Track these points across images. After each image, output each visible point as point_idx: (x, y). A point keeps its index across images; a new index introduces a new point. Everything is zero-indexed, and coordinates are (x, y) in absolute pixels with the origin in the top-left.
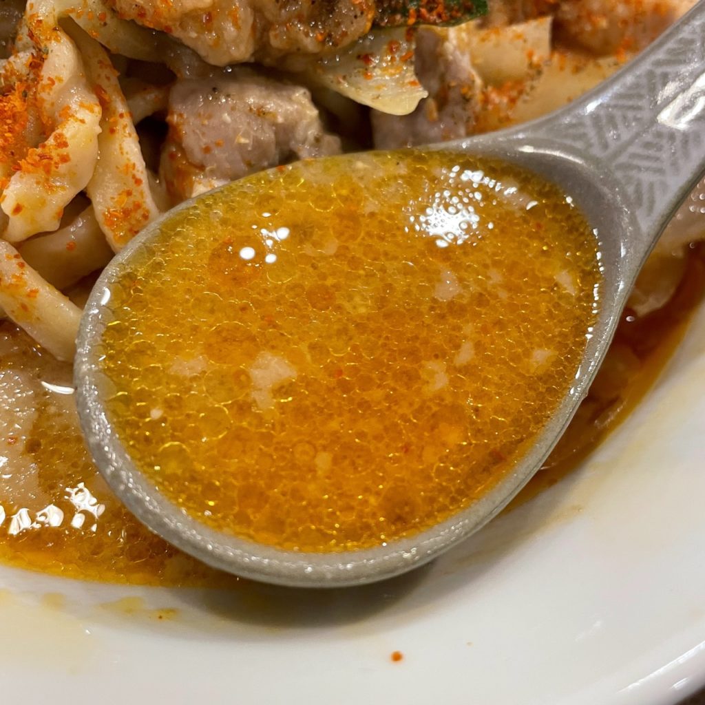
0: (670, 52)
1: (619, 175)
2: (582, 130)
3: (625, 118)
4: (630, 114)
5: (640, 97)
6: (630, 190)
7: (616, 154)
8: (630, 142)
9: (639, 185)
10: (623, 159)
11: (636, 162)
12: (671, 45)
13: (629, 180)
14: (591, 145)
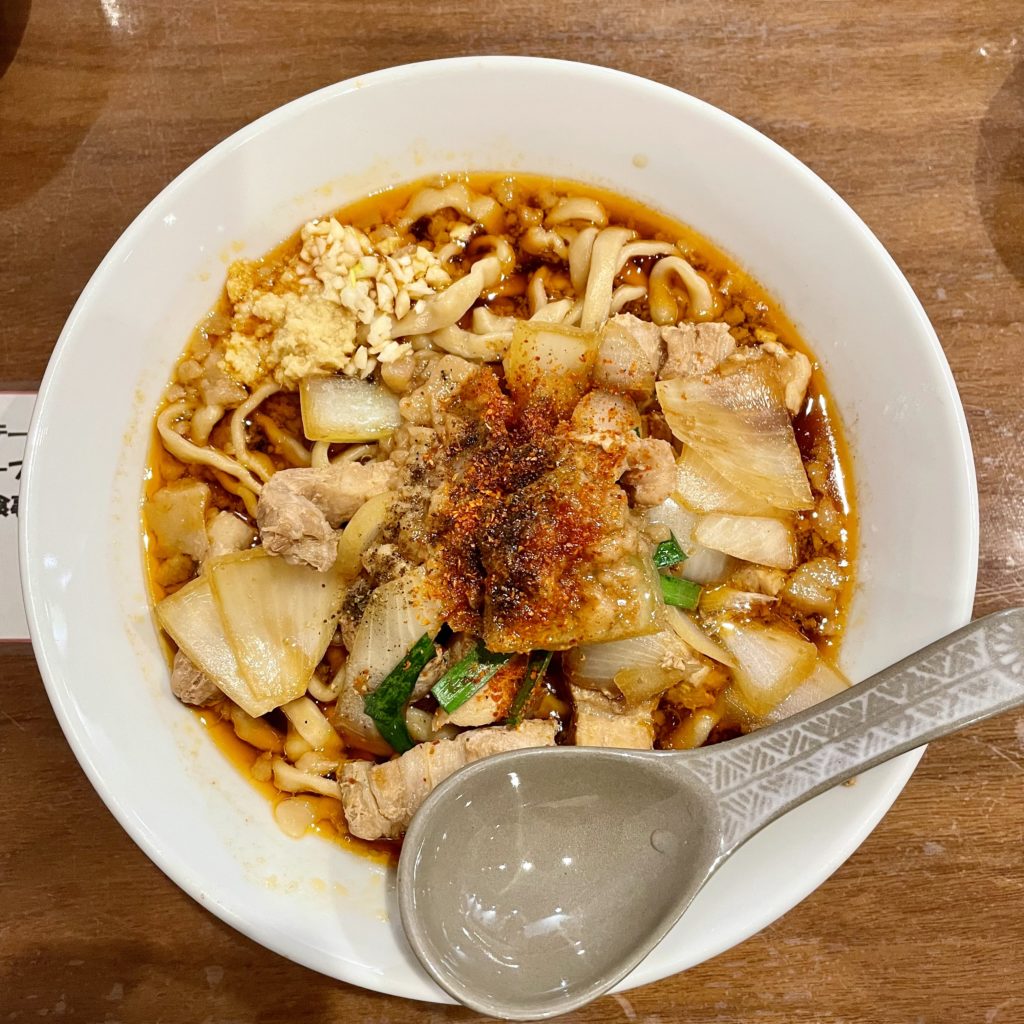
1: (720, 809)
2: (709, 770)
3: (735, 772)
4: (739, 772)
5: (748, 762)
6: (723, 821)
7: (723, 795)
8: (733, 790)
9: (729, 820)
10: (726, 799)
11: (732, 804)
12: (775, 736)
13: (725, 815)
14: (711, 783)
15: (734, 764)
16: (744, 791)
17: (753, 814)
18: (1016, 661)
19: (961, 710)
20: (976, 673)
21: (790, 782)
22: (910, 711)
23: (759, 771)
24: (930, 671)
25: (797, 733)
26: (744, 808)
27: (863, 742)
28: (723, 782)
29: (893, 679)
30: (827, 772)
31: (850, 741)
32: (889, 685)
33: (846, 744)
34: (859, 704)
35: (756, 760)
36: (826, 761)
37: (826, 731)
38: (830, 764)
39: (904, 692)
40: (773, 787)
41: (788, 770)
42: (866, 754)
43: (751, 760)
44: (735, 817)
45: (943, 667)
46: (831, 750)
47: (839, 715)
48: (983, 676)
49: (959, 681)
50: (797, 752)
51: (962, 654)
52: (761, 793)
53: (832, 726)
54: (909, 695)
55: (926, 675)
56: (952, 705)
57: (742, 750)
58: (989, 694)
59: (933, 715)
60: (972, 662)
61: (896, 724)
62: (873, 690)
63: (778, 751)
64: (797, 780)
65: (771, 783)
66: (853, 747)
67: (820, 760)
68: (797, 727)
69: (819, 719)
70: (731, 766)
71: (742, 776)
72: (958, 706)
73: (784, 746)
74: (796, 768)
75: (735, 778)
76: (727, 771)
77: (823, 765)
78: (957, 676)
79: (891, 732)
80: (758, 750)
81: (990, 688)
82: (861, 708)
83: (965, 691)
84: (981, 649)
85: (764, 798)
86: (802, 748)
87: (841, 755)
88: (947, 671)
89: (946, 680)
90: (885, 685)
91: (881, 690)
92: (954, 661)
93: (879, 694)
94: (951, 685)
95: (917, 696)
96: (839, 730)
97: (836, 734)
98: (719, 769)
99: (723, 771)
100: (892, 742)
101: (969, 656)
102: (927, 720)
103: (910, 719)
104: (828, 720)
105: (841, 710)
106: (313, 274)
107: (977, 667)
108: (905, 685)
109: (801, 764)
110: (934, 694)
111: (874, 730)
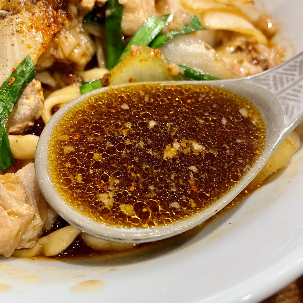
15: (285, 74)
16: (296, 87)
28: (279, 86)
43: (297, 69)
44: (291, 103)
70: (284, 76)
71: (292, 79)
75: (288, 81)
76: (281, 79)
98: (275, 80)
99: (278, 80)
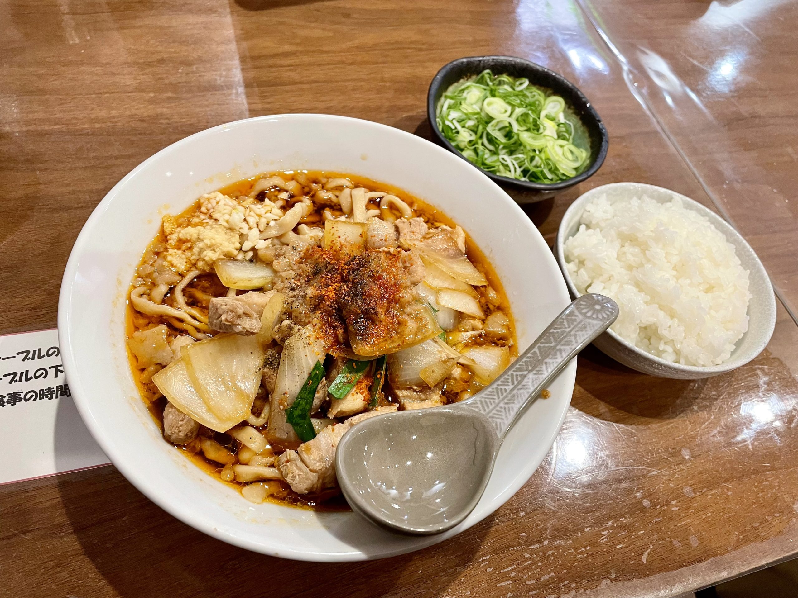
0: (502, 382)
1: (490, 420)
2: (477, 405)
3: (490, 401)
4: (492, 401)
5: (494, 395)
6: (494, 425)
7: (489, 413)
8: (493, 409)
9: (496, 423)
10: (491, 415)
11: (495, 416)
12: (502, 380)
13: (493, 421)
14: (481, 410)
15: (488, 398)
16: (498, 408)
17: (506, 417)
18: (593, 314)
19: (580, 339)
20: (579, 323)
21: (518, 397)
22: (558, 347)
23: (501, 397)
24: (559, 328)
25: (512, 375)
26: (501, 415)
27: (544, 367)
28: (486, 408)
29: (545, 337)
30: (533, 386)
31: (538, 369)
32: (545, 340)
33: (537, 371)
34: (535, 352)
35: (498, 393)
36: (531, 381)
37: (525, 369)
38: (533, 382)
39: (552, 340)
40: (511, 401)
41: (515, 392)
42: (547, 372)
43: (495, 394)
44: (498, 421)
45: (564, 325)
46: (531, 376)
47: (528, 360)
48: (583, 323)
49: (573, 328)
50: (516, 383)
51: (570, 318)
52: (506, 406)
53: (527, 365)
54: (555, 340)
55: (559, 330)
56: (575, 338)
57: (489, 391)
58: (588, 329)
59: (569, 345)
60: (576, 319)
61: (555, 354)
62: (539, 345)
63: (507, 385)
64: (521, 394)
65: (509, 400)
66: (540, 371)
67: (528, 382)
68: (511, 372)
69: (519, 365)
70: (487, 400)
71: (494, 402)
72: (578, 338)
73: (509, 382)
74: (518, 389)
75: (491, 404)
76: (486, 402)
77: (530, 383)
78: (572, 326)
79: (554, 358)
80: (497, 388)
81: (588, 327)
82: (536, 354)
83: (578, 331)
84: (577, 313)
85: (509, 408)
86: (517, 380)
87: (536, 376)
88: (567, 326)
89: (568, 330)
90: (542, 341)
91: (542, 343)
92: (568, 321)
93: (542, 345)
94: (571, 331)
95: (559, 340)
96: (531, 366)
97: (530, 368)
98: (481, 403)
99: (484, 403)
100: (557, 362)
101: (573, 318)
102: (567, 348)
103: (560, 350)
104: (524, 364)
105: (528, 358)
106: (211, 217)
107: (578, 320)
108: (551, 338)
109: (520, 387)
110: (565, 337)
111: (546, 360)
